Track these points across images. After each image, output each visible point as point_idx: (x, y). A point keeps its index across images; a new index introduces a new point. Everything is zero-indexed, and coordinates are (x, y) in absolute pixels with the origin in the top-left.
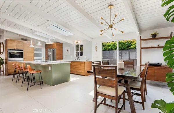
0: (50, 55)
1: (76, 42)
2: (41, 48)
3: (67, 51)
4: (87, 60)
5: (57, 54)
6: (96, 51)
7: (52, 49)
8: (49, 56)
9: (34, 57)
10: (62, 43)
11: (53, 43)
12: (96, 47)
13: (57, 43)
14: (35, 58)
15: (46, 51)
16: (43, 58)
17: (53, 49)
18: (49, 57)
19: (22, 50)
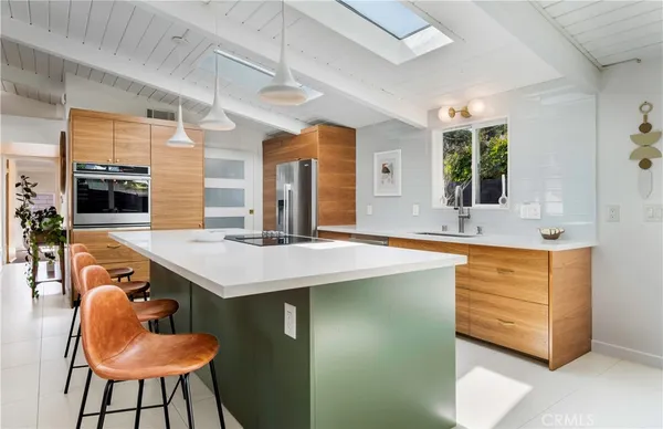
0: (286, 198)
1: (453, 113)
2: (243, 162)
3: (386, 170)
4: (554, 237)
5: (324, 193)
6: (645, 164)
7: (295, 165)
8: (281, 203)
9: (206, 209)
10: (354, 130)
11: (303, 127)
12: (645, 128)
13: (325, 128)
14: (211, 212)
15: (265, 176)
16: (251, 212)
17: (302, 164)
18: (281, 209)
19: (144, 171)
